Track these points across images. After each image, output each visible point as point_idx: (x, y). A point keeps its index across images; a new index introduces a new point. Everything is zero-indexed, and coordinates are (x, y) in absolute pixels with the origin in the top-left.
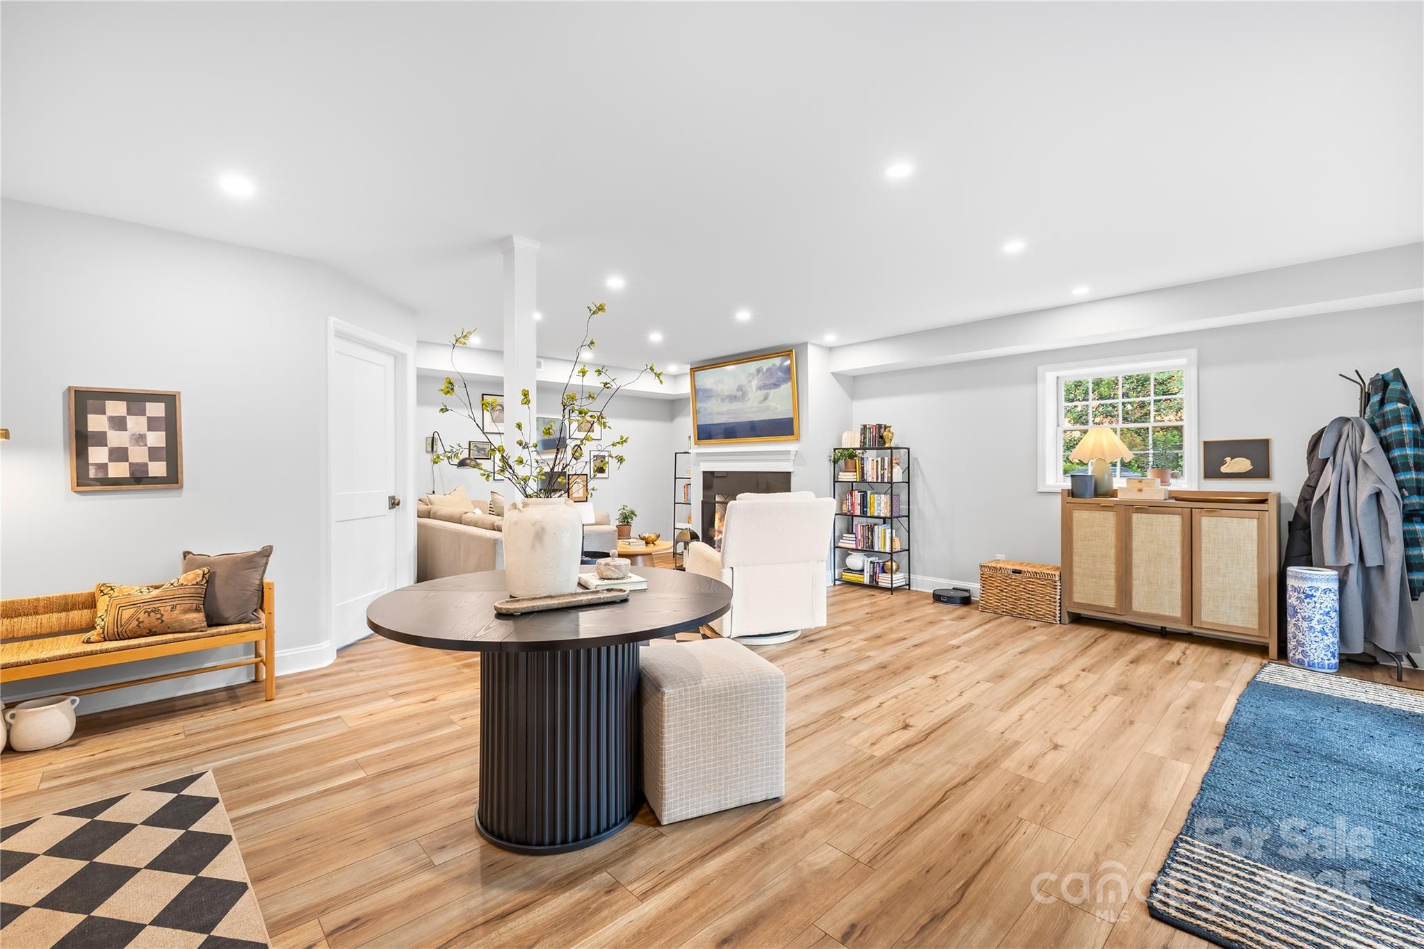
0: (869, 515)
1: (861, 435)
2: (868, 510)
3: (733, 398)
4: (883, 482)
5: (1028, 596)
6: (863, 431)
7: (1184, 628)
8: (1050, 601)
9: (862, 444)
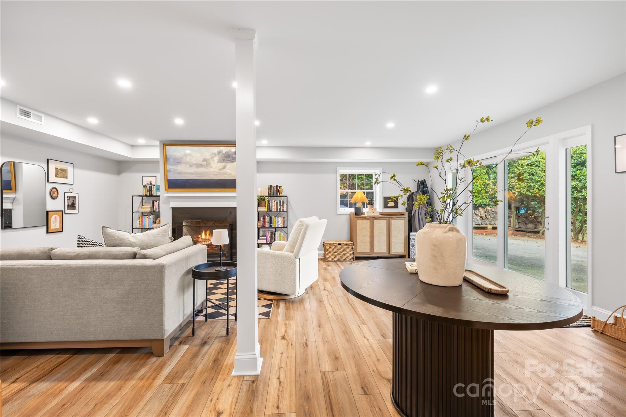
0: (273, 227)
1: (269, 190)
2: (273, 225)
3: (199, 166)
4: (280, 212)
5: (344, 253)
6: (270, 188)
7: (387, 255)
8: (351, 253)
9: (269, 194)
